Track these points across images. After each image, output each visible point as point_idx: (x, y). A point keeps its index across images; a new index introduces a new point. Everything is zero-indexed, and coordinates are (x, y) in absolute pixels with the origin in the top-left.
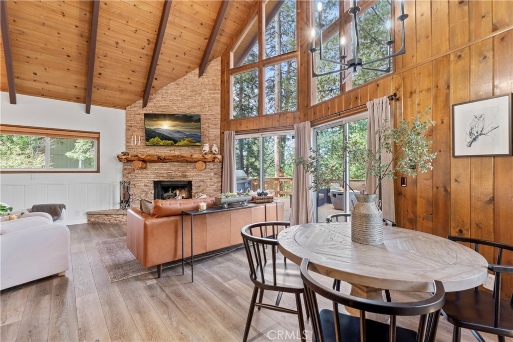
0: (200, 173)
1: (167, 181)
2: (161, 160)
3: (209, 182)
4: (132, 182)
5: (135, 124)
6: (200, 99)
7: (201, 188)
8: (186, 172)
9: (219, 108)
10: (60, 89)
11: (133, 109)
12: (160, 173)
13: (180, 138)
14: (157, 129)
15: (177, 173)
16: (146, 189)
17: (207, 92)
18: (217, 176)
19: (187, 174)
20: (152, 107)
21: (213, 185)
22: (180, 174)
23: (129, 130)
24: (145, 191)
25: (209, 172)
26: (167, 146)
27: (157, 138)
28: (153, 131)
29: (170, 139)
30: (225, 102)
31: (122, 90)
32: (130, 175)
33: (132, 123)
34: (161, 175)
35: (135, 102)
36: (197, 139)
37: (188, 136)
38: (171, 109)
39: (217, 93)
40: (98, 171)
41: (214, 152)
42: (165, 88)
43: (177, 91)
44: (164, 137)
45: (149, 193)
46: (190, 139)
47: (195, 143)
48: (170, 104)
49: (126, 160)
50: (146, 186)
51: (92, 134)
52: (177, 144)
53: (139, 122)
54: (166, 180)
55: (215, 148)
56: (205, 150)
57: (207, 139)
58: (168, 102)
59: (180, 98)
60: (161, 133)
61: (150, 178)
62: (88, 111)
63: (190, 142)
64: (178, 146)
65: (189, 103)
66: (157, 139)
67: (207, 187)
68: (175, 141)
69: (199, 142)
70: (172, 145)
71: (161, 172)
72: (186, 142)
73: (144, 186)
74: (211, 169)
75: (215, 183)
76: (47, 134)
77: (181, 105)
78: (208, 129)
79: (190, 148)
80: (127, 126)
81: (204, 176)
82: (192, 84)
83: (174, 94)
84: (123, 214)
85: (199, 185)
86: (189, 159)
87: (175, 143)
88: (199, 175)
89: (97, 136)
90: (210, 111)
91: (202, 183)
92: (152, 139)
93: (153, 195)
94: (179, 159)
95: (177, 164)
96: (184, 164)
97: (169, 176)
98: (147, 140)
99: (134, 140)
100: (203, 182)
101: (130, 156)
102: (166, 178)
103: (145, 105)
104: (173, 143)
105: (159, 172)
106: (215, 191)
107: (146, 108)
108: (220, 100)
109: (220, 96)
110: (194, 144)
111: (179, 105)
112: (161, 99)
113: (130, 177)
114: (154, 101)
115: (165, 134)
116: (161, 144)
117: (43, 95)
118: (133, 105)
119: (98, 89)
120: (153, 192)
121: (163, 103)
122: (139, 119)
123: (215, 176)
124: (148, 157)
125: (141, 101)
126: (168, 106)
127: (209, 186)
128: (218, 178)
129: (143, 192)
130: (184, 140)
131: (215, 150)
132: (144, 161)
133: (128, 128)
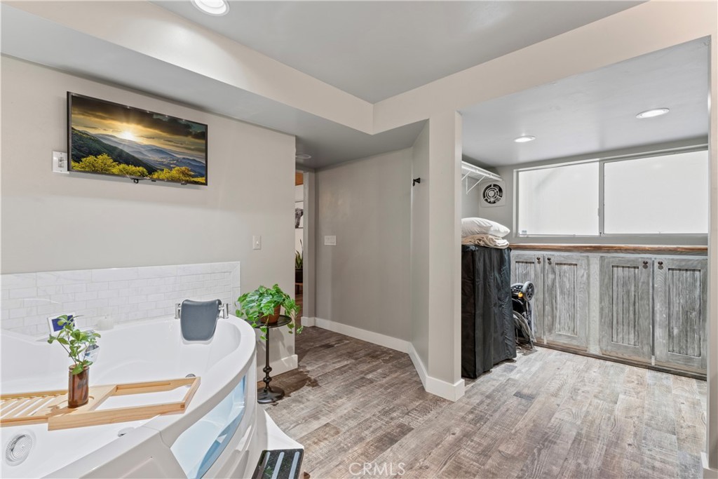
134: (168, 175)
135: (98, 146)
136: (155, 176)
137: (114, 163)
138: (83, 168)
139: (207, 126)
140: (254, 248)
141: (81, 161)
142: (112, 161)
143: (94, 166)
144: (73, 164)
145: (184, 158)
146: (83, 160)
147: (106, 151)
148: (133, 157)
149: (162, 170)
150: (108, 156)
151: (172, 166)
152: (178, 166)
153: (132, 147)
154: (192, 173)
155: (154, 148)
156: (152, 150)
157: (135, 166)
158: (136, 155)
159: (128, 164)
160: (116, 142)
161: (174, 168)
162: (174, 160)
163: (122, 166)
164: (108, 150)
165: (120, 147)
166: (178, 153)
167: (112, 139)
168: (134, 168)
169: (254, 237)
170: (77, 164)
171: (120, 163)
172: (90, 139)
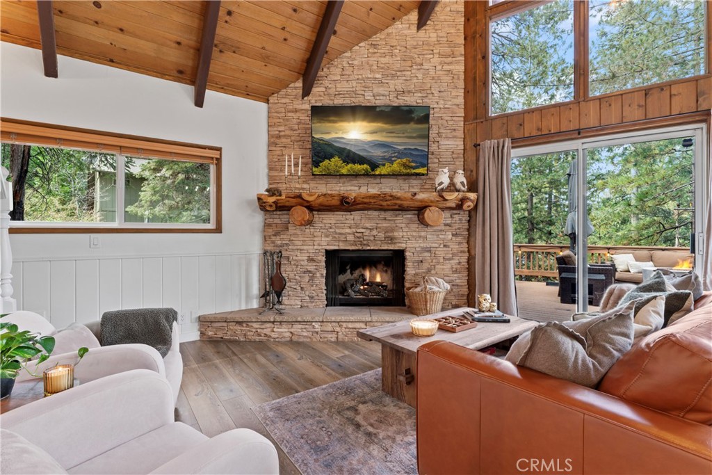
0: (423, 234)
1: (353, 251)
2: (346, 205)
3: (441, 252)
4: (284, 253)
5: (288, 132)
6: (420, 76)
7: (426, 265)
8: (392, 230)
9: (461, 93)
10: (147, 48)
11: (284, 101)
12: (340, 234)
13: (384, 158)
14: (336, 140)
15: (375, 232)
16: (311, 267)
17: (436, 60)
18: (459, 239)
19: (396, 234)
20: (320, 96)
21: (450, 259)
22: (382, 235)
23: (276, 144)
24: (310, 272)
25: (441, 231)
26: (356, 175)
27: (337, 158)
28: (328, 144)
29: (360, 160)
30: (475, 79)
31: (268, 57)
32: (278, 237)
33: (282, 128)
34: (342, 238)
35: (287, 86)
36: (419, 159)
37: (401, 154)
38: (361, 99)
39: (457, 62)
40: (218, 229)
41: (459, 186)
42: (348, 54)
43: (372, 60)
44: (349, 157)
45: (318, 275)
46: (404, 160)
47: (414, 168)
48: (359, 88)
49: (274, 206)
50: (311, 260)
51: (207, 151)
52: (377, 173)
53: (296, 127)
54: (353, 248)
55: (460, 179)
56: (441, 183)
57: (436, 161)
58: (354, 84)
59: (378, 76)
60: (345, 149)
61: (319, 245)
62: (199, 102)
63: (405, 165)
64: (381, 176)
65: (397, 84)
66: (335, 162)
67: (438, 263)
68: (374, 166)
69: (423, 166)
70: (366, 175)
71: (343, 231)
72: (396, 167)
73: (308, 260)
74: (446, 225)
75: (454, 254)
76: (121, 147)
77: (381, 90)
78: (438, 139)
79: (401, 181)
80: (270, 136)
81: (431, 238)
82: (403, 43)
83: (367, 67)
84: (273, 322)
85: (421, 259)
86: (405, 203)
87: (373, 170)
88: (420, 237)
89: (215, 154)
90: (442, 102)
91: (427, 254)
92: (326, 162)
93: (324, 280)
94: (385, 203)
95: (375, 213)
96: (388, 215)
97: (360, 238)
98: (316, 164)
99: (289, 166)
100: (430, 251)
101: (283, 197)
102: (352, 245)
103: (306, 92)
104: (370, 170)
105: (338, 231)
106: (455, 272)
107: (310, 97)
108: (462, 77)
109: (462, 68)
110: (413, 171)
111: (376, 90)
112: (338, 78)
113: (279, 242)
114: (326, 83)
115: (353, 149)
116: (344, 171)
117: (112, 61)
118: (283, 92)
119: (221, 51)
120: (324, 272)
121: (343, 87)
122: (295, 121)
123: (454, 238)
124: (321, 200)
125: (299, 84)
126: (355, 92)
127: (442, 260)
128: (460, 243)
129: (305, 273)
130: (392, 162)
131: (462, 183)
132: (311, 208)
133: (272, 140)
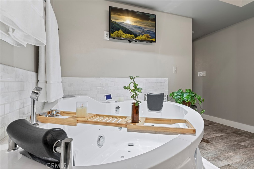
134: (141, 38)
135: (119, 27)
136: (137, 39)
137: (124, 34)
138: (114, 36)
139: (156, 15)
140: (174, 72)
141: (114, 33)
142: (123, 32)
143: (117, 35)
144: (111, 34)
145: (147, 30)
146: (114, 32)
147: (121, 28)
148: (130, 31)
149: (140, 36)
150: (122, 31)
151: (143, 34)
152: (145, 34)
153: (130, 27)
154: (151, 37)
155: (137, 26)
156: (136, 27)
157: (130, 34)
158: (131, 30)
159: (128, 34)
160: (124, 25)
161: (144, 34)
162: (143, 31)
163: (126, 34)
164: (122, 28)
165: (126, 27)
166: (145, 28)
167: (123, 23)
168: (130, 35)
169: (174, 67)
170: (112, 34)
171: (125, 33)
172: (116, 24)
